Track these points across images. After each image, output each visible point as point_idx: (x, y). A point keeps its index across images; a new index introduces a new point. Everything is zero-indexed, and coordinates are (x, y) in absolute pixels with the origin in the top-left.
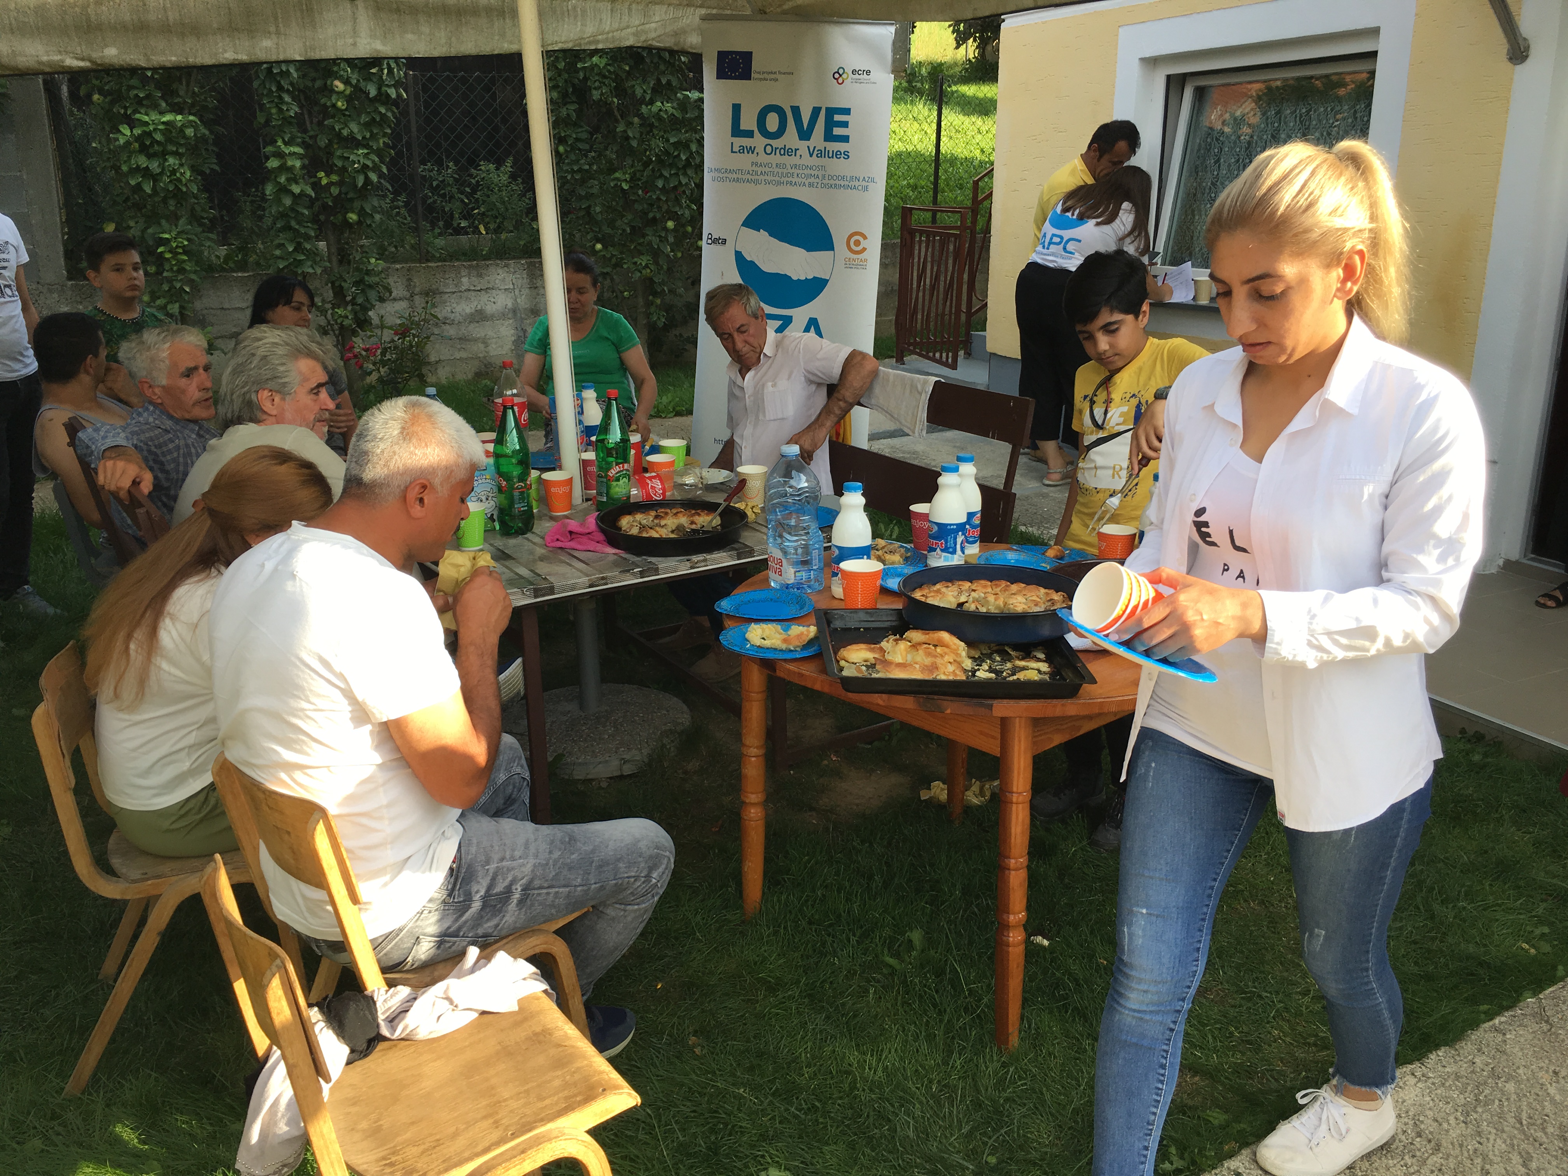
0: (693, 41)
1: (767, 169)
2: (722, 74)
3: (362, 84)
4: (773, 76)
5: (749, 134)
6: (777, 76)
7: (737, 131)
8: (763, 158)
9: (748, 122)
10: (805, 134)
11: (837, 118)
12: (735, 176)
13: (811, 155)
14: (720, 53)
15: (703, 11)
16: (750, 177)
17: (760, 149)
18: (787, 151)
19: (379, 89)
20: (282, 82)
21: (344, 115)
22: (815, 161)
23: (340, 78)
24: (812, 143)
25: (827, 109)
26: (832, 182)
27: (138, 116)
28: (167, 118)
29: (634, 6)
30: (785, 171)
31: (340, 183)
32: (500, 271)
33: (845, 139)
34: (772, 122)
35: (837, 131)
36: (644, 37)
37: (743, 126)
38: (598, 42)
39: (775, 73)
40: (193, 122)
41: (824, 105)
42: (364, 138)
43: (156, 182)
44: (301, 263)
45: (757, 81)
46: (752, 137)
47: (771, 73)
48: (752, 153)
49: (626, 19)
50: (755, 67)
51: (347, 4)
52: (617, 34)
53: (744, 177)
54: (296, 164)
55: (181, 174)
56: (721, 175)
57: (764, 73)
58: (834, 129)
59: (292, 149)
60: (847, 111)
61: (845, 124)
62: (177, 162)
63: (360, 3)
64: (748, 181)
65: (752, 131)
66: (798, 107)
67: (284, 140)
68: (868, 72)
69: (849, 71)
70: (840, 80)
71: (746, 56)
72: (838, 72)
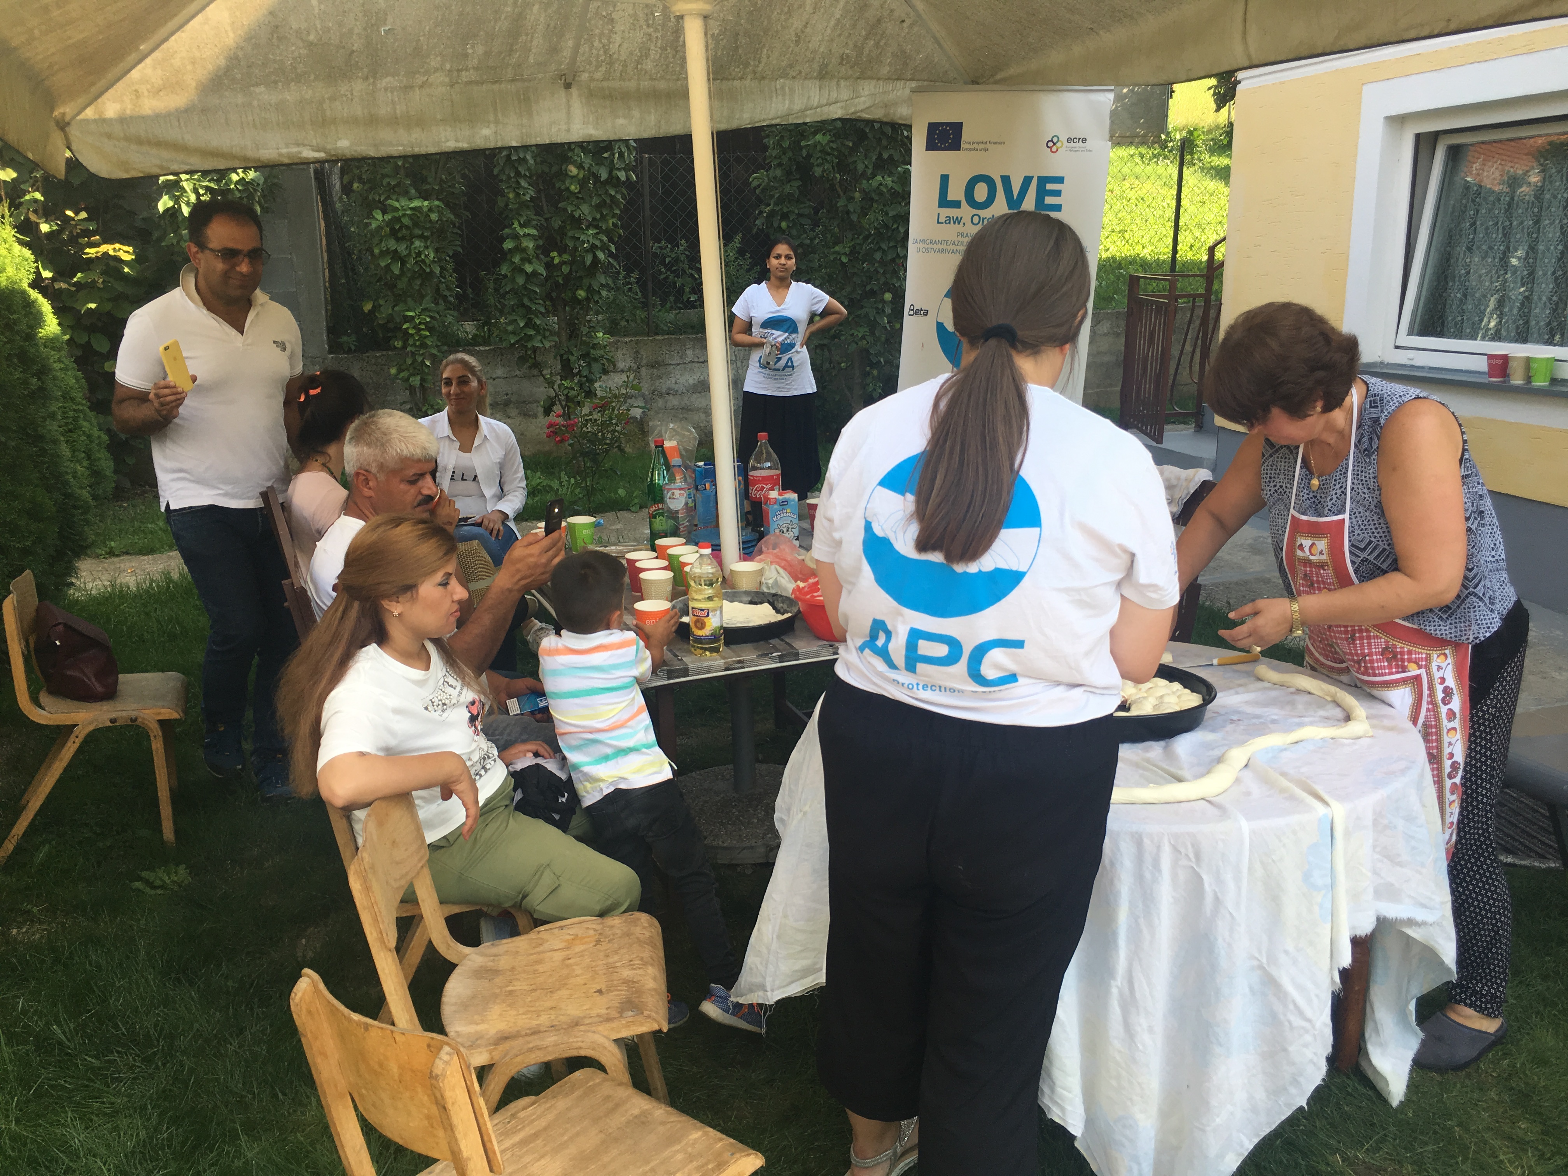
0: (901, 113)
2: (931, 145)
3: (595, 169)
4: (982, 146)
5: (957, 204)
6: (988, 146)
7: (944, 202)
9: (956, 192)
11: (1050, 187)
12: (940, 247)
14: (931, 125)
15: (914, 84)
16: (954, 247)
17: (967, 219)
19: (610, 172)
20: (520, 169)
21: (578, 198)
23: (574, 163)
25: (1039, 177)
27: (389, 202)
28: (416, 203)
29: (843, 83)
31: (571, 263)
33: (1058, 207)
34: (981, 192)
35: (1049, 200)
36: (853, 110)
37: (950, 197)
38: (806, 116)
39: (986, 143)
40: (438, 207)
41: (1036, 174)
42: (594, 219)
43: (403, 263)
44: (530, 338)
45: (967, 152)
46: (960, 207)
47: (982, 143)
48: (959, 223)
49: (834, 95)
50: (965, 137)
51: (562, 92)
52: (826, 109)
53: (949, 248)
54: (530, 245)
55: (426, 256)
56: (926, 246)
57: (974, 143)
58: (1046, 198)
59: (526, 231)
60: (1060, 180)
61: (1058, 193)
62: (422, 244)
63: (574, 91)
64: (953, 252)
65: (960, 202)
66: (1008, 176)
67: (519, 222)
68: (1084, 140)
69: (1063, 139)
70: (1054, 149)
71: (957, 128)
72: (1052, 141)
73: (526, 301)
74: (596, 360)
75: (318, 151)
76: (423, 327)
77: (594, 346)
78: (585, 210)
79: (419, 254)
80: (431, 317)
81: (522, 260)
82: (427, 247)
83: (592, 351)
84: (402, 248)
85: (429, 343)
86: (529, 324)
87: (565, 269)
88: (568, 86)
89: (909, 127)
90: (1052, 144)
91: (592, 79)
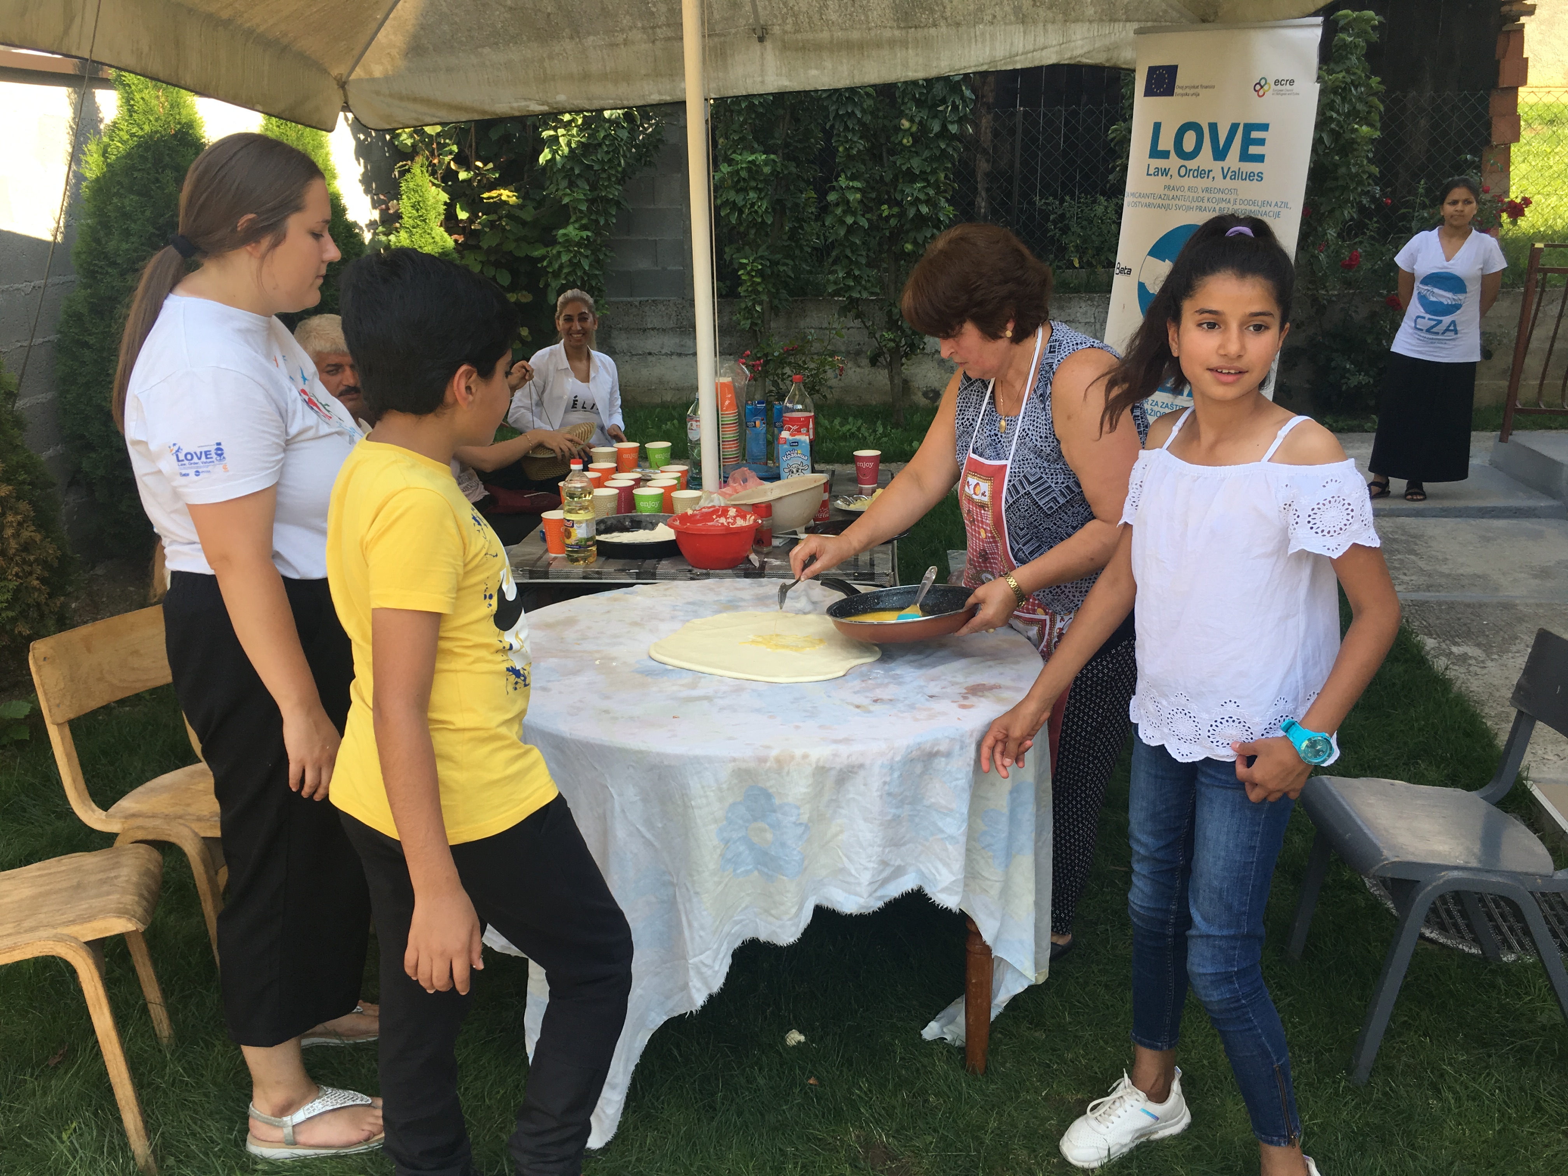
0: (1125, 56)
1: (1179, 193)
2: (1149, 92)
3: (928, 121)
4: (1193, 91)
5: (1165, 155)
6: (1199, 90)
7: (1155, 153)
8: (1177, 181)
9: (1166, 142)
10: (1220, 154)
11: (1255, 135)
12: (1147, 201)
13: (1225, 177)
14: (1151, 69)
15: (1136, 25)
16: (1160, 201)
17: (1174, 172)
18: (1202, 173)
19: (943, 126)
20: (849, 123)
21: (908, 151)
22: (1228, 183)
23: (906, 116)
24: (1226, 164)
25: (1246, 125)
27: (733, 156)
28: (754, 157)
29: (1050, 27)
30: (1196, 195)
31: (898, 216)
33: (1260, 158)
34: (1190, 140)
35: (1253, 150)
36: (1067, 55)
37: (1160, 148)
38: (1016, 62)
39: (1198, 87)
40: (774, 161)
41: (1242, 121)
42: (923, 172)
43: (741, 212)
44: (849, 288)
45: (1180, 97)
46: (1168, 158)
47: (1194, 87)
48: (1166, 175)
49: (1041, 41)
50: (1178, 82)
51: (757, 46)
52: (1037, 54)
53: (1155, 202)
54: (854, 197)
55: (759, 207)
56: (1135, 200)
57: (1186, 87)
58: (1250, 147)
59: (851, 184)
60: (1265, 127)
61: (1261, 142)
62: (756, 196)
63: (768, 44)
64: (1159, 206)
65: (1168, 152)
66: (1216, 124)
67: (846, 176)
68: (1292, 82)
69: (1271, 81)
70: (1261, 93)
71: (1172, 71)
72: (1259, 83)
73: (848, 252)
76: (754, 274)
78: (916, 164)
79: (753, 205)
80: (761, 264)
81: (844, 212)
82: (760, 198)
84: (739, 200)
85: (760, 289)
86: (849, 273)
87: (893, 222)
88: (761, 39)
89: (1131, 73)
90: (1259, 87)
91: (785, 32)
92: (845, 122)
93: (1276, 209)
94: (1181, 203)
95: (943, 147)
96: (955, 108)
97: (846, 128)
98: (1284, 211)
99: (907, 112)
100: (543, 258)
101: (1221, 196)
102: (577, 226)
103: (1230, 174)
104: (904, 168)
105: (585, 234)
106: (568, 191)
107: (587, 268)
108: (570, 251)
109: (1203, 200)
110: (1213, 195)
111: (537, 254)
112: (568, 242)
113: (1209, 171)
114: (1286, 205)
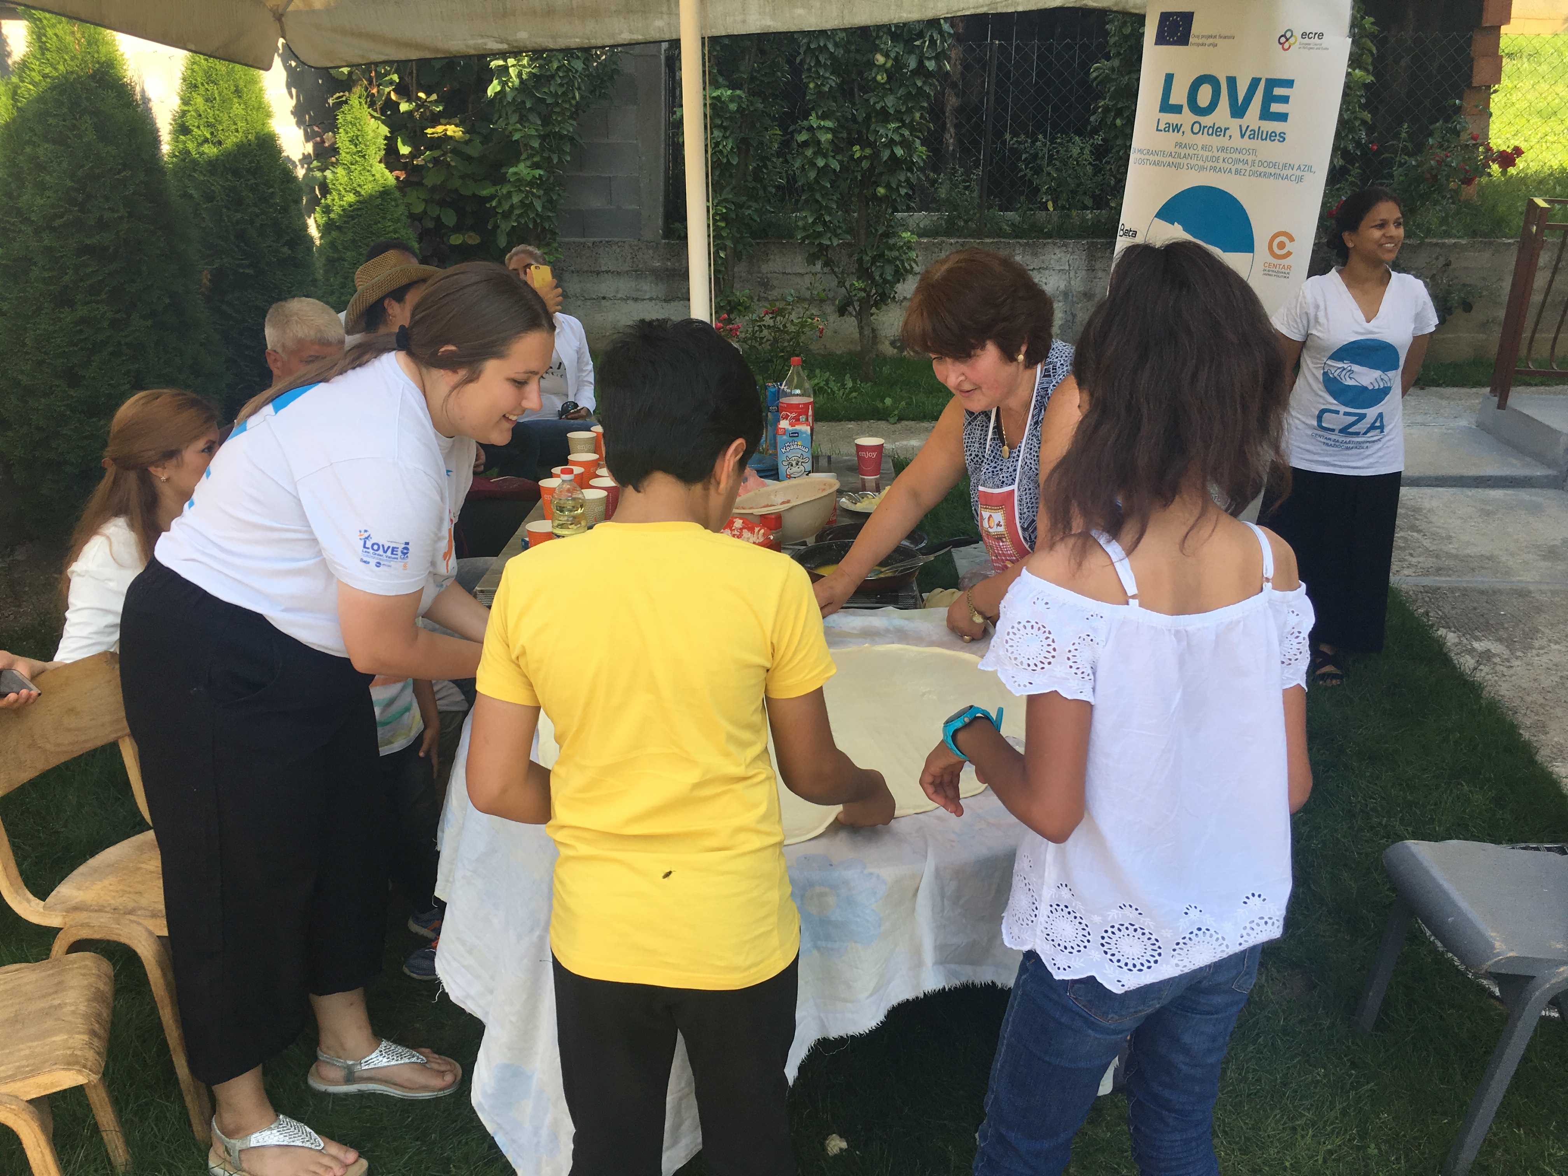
1: (1191, 152)
2: (1161, 40)
3: (902, 57)
4: (1211, 41)
5: (1178, 109)
6: (1217, 40)
7: (1166, 107)
8: (1189, 138)
9: (1179, 96)
10: (1238, 111)
11: (1278, 91)
12: (1156, 158)
13: (1243, 136)
14: (1164, 15)
16: (1171, 160)
17: (1186, 128)
18: (1218, 131)
19: (919, 62)
22: (1246, 143)
23: (881, 51)
24: (1244, 122)
25: (1267, 80)
26: (1261, 169)
30: (1210, 154)
31: (871, 157)
32: (1057, 251)
33: (1283, 117)
34: (1204, 96)
35: (1275, 108)
37: (1173, 101)
39: (1215, 37)
40: (740, 97)
41: (1265, 75)
42: (898, 112)
44: (820, 235)
45: (1195, 47)
46: (1180, 113)
47: (1211, 37)
48: (1178, 131)
50: (1194, 31)
53: (1164, 160)
54: (825, 137)
55: (724, 146)
56: (1143, 157)
57: (1203, 36)
58: (1272, 105)
59: (822, 123)
60: (1289, 83)
61: (1285, 99)
62: (721, 135)
64: (1169, 165)
65: (1181, 106)
66: (1235, 78)
67: (817, 114)
68: (1321, 36)
69: (1298, 34)
70: (1286, 46)
71: (1187, 18)
72: (1284, 36)
73: (818, 196)
74: (889, 261)
75: (502, 43)
77: (891, 248)
78: (890, 101)
79: (717, 144)
80: (726, 207)
81: (814, 153)
82: (725, 138)
83: (886, 252)
85: (724, 234)
86: (819, 219)
87: (865, 164)
89: (1140, 19)
90: (1284, 39)
92: (817, 58)
93: (1299, 173)
94: (1193, 162)
95: (919, 84)
96: (933, 42)
97: (818, 62)
98: (1307, 175)
99: (882, 46)
100: (492, 197)
101: (1236, 156)
102: (529, 163)
103: (1248, 133)
104: (878, 106)
105: (538, 172)
106: (519, 126)
107: (540, 210)
108: (523, 192)
109: (1218, 159)
110: (1229, 155)
111: (485, 193)
112: (520, 182)
113: (1226, 129)
114: (1310, 169)
